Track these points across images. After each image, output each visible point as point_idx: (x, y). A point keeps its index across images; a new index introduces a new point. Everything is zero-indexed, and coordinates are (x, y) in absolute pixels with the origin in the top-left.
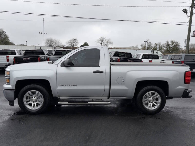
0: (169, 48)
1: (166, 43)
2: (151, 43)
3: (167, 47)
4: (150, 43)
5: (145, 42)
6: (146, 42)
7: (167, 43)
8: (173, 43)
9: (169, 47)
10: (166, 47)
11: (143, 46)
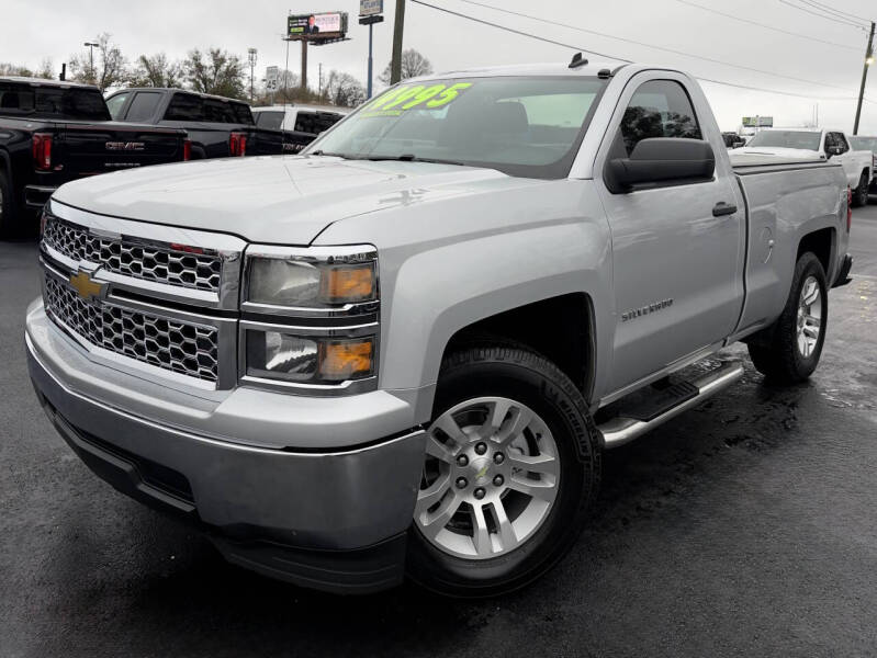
0: (205, 84)
1: (188, 59)
2: (122, 54)
3: (194, 77)
4: (116, 52)
5: (87, 44)
6: (96, 45)
7: (195, 59)
8: (219, 60)
9: (205, 80)
10: (190, 80)
11: (82, 65)
